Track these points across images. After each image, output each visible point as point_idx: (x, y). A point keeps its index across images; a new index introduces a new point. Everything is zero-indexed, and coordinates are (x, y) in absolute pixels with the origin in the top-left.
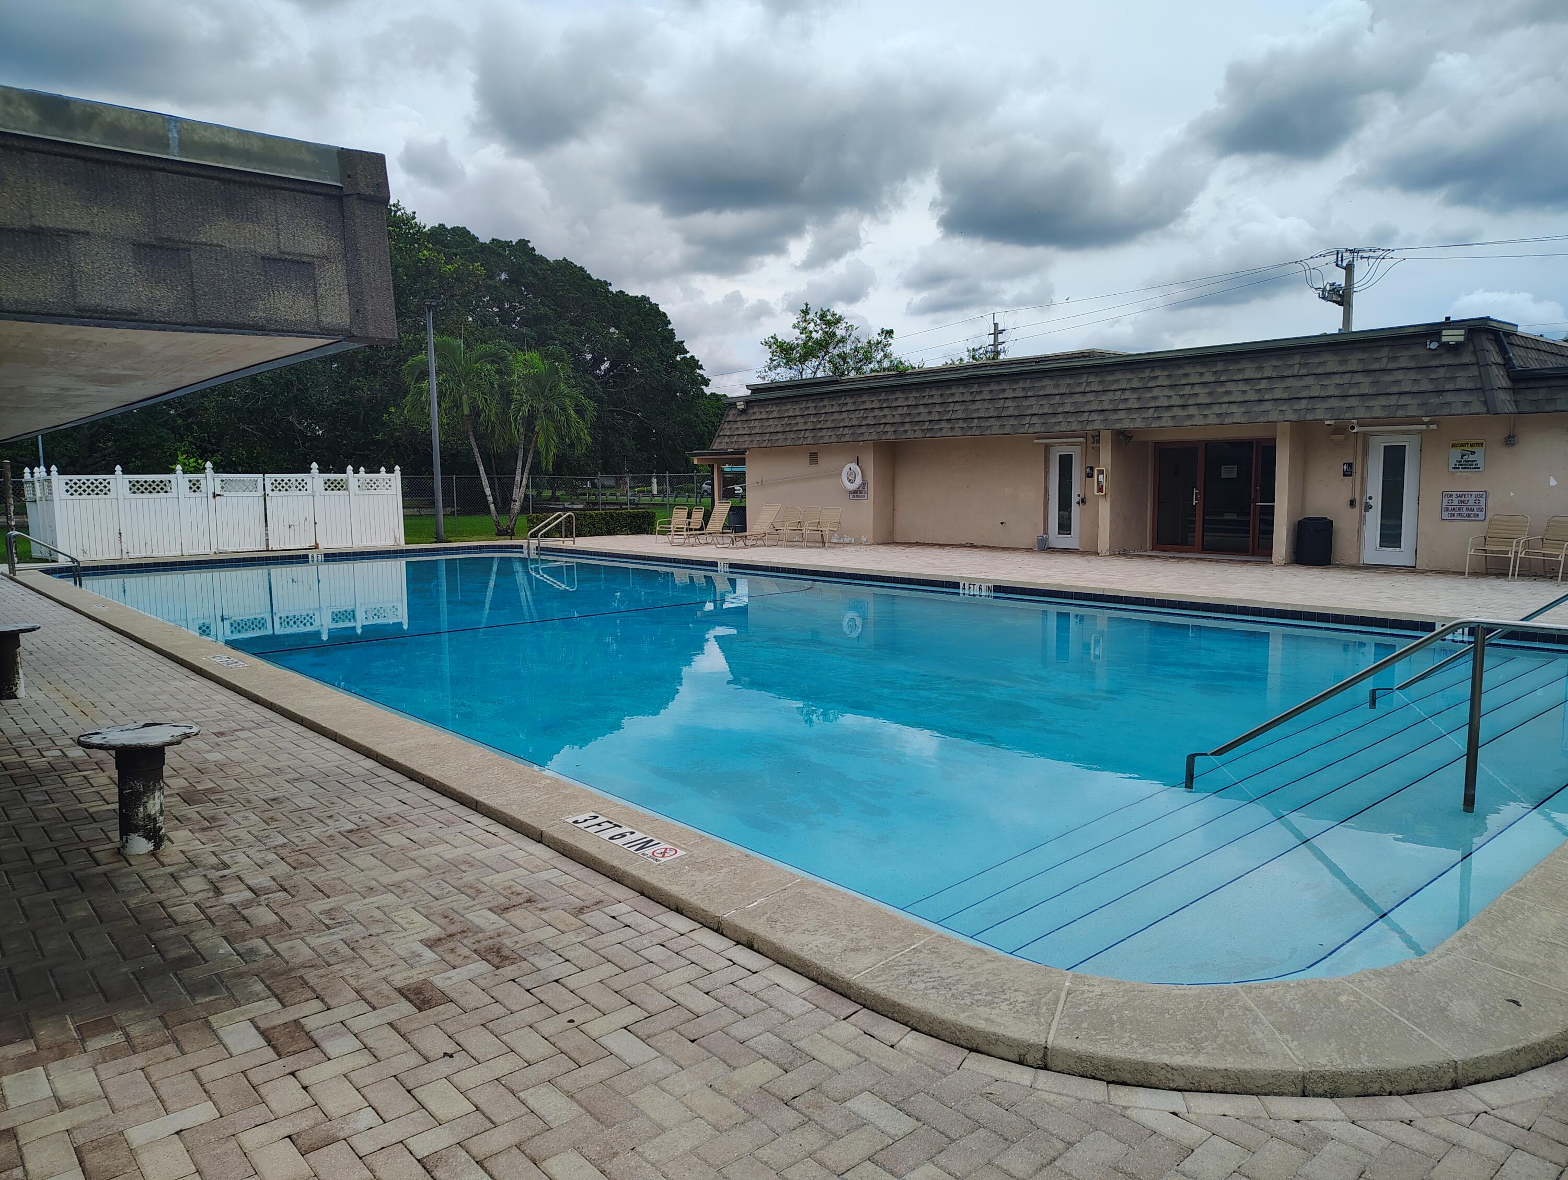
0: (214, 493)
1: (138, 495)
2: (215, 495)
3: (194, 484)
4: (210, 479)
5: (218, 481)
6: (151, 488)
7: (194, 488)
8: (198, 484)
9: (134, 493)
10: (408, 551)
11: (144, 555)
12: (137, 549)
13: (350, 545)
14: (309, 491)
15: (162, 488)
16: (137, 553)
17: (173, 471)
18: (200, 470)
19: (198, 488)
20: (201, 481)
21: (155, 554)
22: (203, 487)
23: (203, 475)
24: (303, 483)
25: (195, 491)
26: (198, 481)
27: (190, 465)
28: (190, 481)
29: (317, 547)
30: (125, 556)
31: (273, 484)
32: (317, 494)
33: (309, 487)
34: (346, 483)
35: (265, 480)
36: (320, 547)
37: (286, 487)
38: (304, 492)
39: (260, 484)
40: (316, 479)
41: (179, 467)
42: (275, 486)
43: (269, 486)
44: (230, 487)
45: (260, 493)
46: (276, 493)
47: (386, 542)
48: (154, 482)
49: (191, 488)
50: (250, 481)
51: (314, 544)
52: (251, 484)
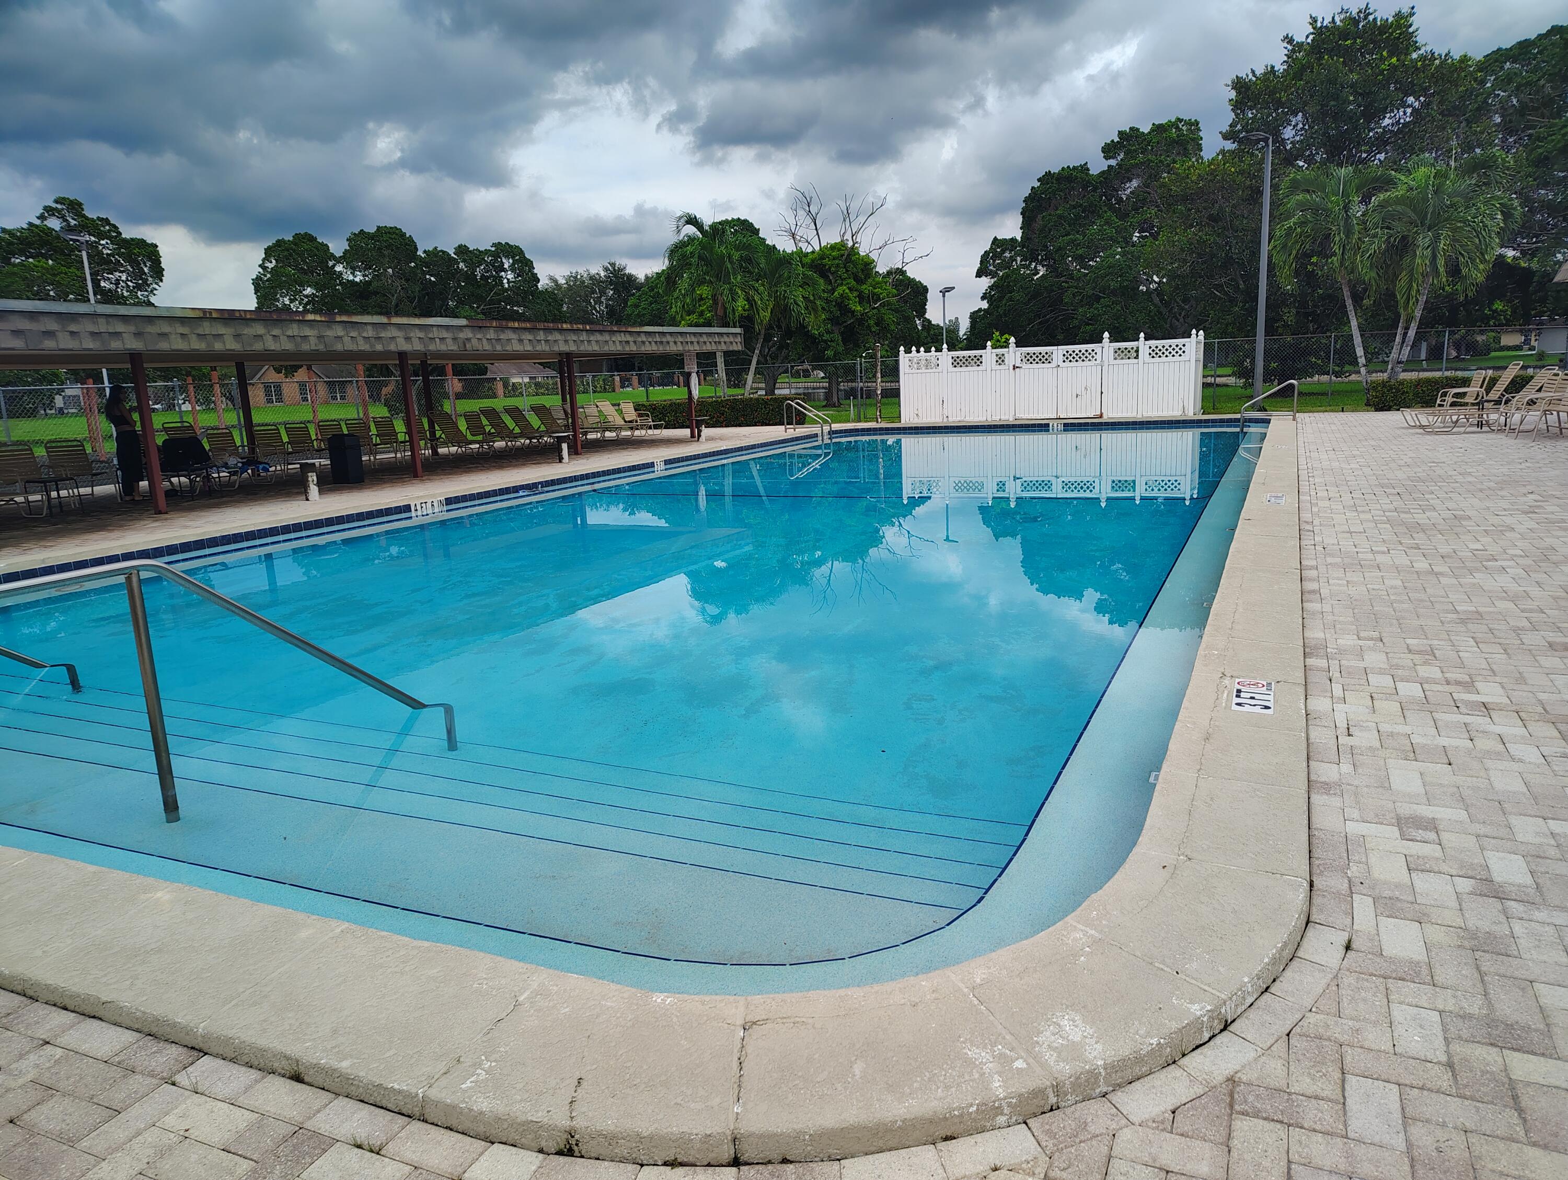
0: (1014, 366)
1: (958, 369)
2: (1015, 368)
3: (1000, 358)
4: (1013, 353)
5: (1018, 354)
6: (966, 362)
7: (1000, 361)
8: (1003, 358)
9: (955, 366)
10: (1202, 421)
11: (959, 419)
12: (954, 415)
13: (1134, 414)
14: (1098, 361)
15: (978, 361)
16: (955, 419)
17: (984, 348)
18: (1006, 345)
19: (1003, 361)
20: (1006, 355)
21: (967, 419)
22: (1006, 361)
23: (1007, 350)
24: (1093, 354)
25: (1000, 364)
26: (1003, 355)
27: (998, 341)
28: (997, 355)
29: (1101, 416)
30: (945, 420)
31: (1064, 355)
32: (1106, 364)
33: (1098, 357)
34: (1137, 351)
35: (1058, 352)
36: (1105, 416)
37: (1077, 358)
38: (1093, 362)
39: (1054, 356)
40: (1107, 347)
41: (989, 343)
42: (1067, 357)
43: (1061, 358)
44: (1029, 358)
45: (1054, 364)
46: (1067, 364)
47: (1172, 412)
48: (970, 357)
49: (997, 361)
50: (1046, 353)
51: (1099, 413)
52: (1046, 356)
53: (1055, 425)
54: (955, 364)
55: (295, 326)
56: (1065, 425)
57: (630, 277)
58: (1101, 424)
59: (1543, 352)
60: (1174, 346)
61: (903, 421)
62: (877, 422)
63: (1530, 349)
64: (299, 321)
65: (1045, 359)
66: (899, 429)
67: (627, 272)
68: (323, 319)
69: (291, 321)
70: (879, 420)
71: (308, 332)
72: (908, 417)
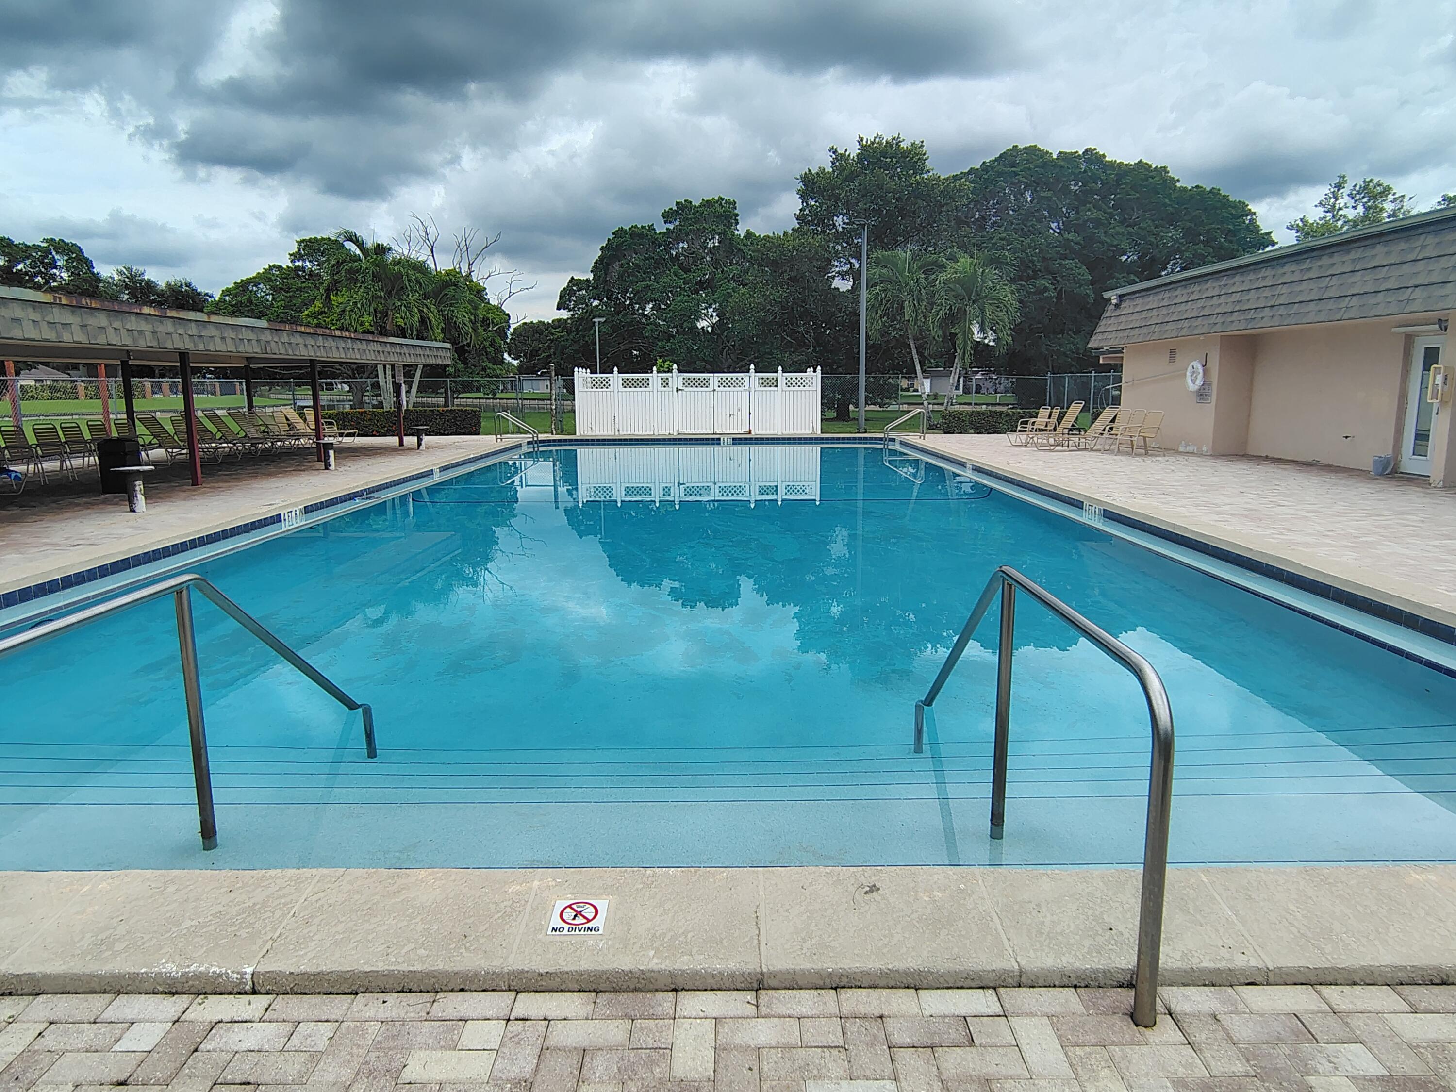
0: (677, 388)
1: (628, 389)
2: (678, 390)
3: (664, 381)
4: (676, 378)
5: (681, 379)
6: (635, 384)
7: (664, 384)
8: (667, 381)
9: (625, 387)
10: (822, 439)
11: (629, 433)
12: (625, 429)
13: (776, 432)
14: (747, 388)
15: (645, 383)
16: (625, 433)
17: (650, 372)
18: (669, 370)
19: (667, 384)
20: (670, 379)
21: (637, 432)
22: (670, 384)
23: (670, 374)
24: (742, 381)
25: (665, 387)
26: (667, 379)
27: (661, 366)
28: (662, 379)
29: (750, 433)
30: (617, 433)
31: (719, 381)
32: (753, 390)
33: (747, 384)
34: (777, 380)
35: (714, 378)
36: (753, 433)
37: (729, 384)
38: (742, 389)
39: (711, 382)
40: (753, 377)
41: (655, 368)
42: (721, 383)
43: (717, 383)
44: (688, 383)
45: (711, 388)
46: (722, 388)
47: (805, 431)
48: (638, 379)
49: (662, 384)
50: (704, 379)
51: (748, 430)
52: (704, 382)
53: (725, 440)
54: (625, 385)
55: (133, 318)
56: (734, 439)
57: (149, 283)
58: (751, 439)
59: (937, 393)
60: (799, 379)
61: (578, 433)
62: (552, 434)
63: (914, 391)
64: (137, 313)
65: (705, 384)
66: (576, 440)
67: (146, 278)
68: (157, 313)
69: (129, 313)
70: (554, 432)
71: (144, 326)
72: (582, 431)
